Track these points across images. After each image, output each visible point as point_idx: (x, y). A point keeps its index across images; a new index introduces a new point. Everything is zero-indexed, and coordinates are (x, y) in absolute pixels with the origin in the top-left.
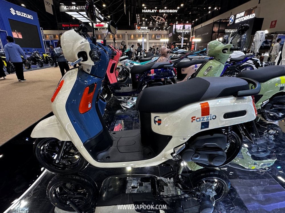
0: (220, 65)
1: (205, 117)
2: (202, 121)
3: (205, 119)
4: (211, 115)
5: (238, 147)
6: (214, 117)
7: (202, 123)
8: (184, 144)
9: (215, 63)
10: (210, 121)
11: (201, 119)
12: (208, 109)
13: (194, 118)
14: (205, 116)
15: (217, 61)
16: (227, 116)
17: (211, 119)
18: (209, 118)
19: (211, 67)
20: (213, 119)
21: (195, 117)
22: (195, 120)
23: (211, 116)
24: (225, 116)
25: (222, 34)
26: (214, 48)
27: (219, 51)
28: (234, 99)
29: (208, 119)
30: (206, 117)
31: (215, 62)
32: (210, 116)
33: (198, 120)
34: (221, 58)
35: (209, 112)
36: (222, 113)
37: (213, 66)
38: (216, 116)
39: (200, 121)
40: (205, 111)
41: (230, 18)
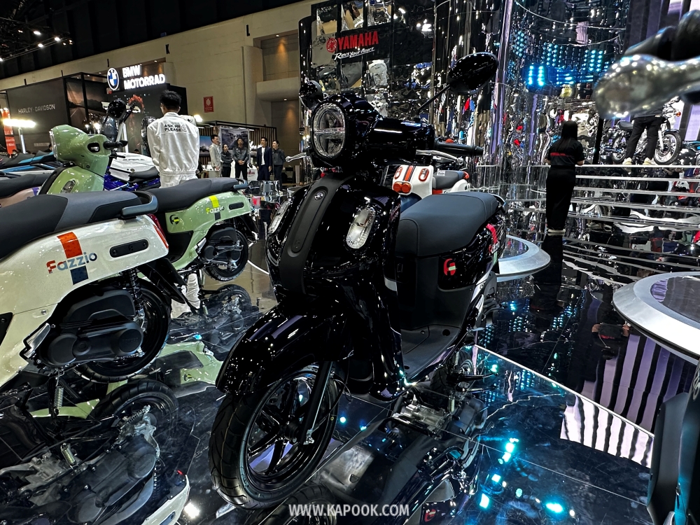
0: (93, 178)
1: (74, 260)
2: (71, 266)
3: (77, 262)
4: (85, 253)
5: (164, 317)
6: (93, 257)
7: (72, 271)
8: (47, 324)
9: (79, 174)
10: (86, 265)
11: (69, 264)
12: (76, 243)
13: (51, 265)
14: (75, 258)
15: (83, 170)
16: (117, 252)
17: (88, 262)
18: (84, 260)
19: (72, 184)
20: (91, 259)
21: (54, 262)
22: (54, 267)
23: (86, 257)
24: (114, 253)
25: (99, 112)
26: (70, 141)
27: (81, 148)
28: (121, 223)
29: (83, 262)
30: (77, 259)
31: (80, 171)
32: (83, 255)
33: (62, 266)
34: (91, 162)
35: (80, 249)
36: (107, 248)
37: (77, 181)
38: (95, 254)
39: (66, 267)
40: (73, 249)
41: (109, 74)
